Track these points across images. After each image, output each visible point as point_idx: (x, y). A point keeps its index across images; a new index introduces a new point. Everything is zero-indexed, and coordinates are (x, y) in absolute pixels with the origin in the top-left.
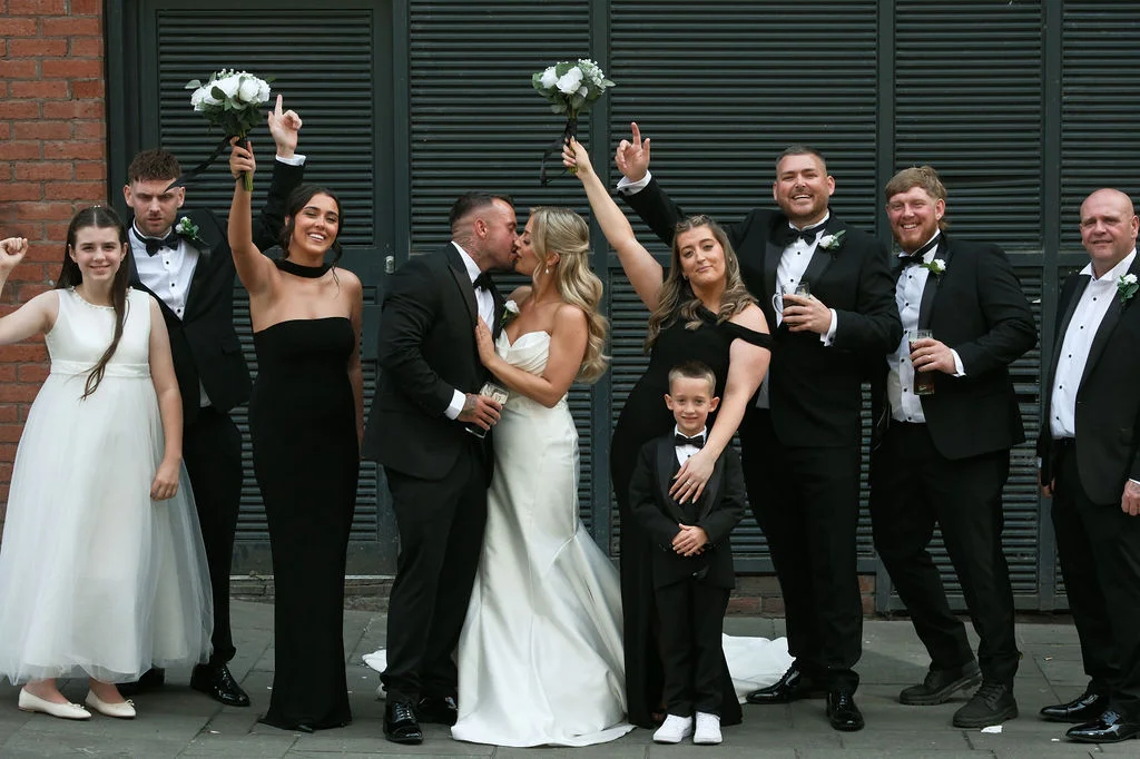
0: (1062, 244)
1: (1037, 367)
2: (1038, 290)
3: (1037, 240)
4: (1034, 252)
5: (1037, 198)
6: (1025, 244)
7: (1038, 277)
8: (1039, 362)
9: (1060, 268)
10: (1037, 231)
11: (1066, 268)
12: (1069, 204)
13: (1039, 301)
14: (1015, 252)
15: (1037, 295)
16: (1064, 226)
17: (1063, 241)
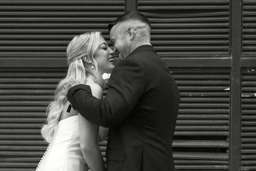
0: (243, 53)
1: (227, 131)
2: (228, 82)
3: (227, 51)
4: (226, 58)
5: (227, 24)
6: (220, 53)
7: (228, 74)
8: (228, 127)
9: (241, 68)
10: (227, 45)
11: (245, 68)
12: (248, 28)
13: (228, 89)
14: (213, 58)
15: (227, 85)
16: (245, 42)
17: (244, 51)
